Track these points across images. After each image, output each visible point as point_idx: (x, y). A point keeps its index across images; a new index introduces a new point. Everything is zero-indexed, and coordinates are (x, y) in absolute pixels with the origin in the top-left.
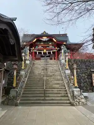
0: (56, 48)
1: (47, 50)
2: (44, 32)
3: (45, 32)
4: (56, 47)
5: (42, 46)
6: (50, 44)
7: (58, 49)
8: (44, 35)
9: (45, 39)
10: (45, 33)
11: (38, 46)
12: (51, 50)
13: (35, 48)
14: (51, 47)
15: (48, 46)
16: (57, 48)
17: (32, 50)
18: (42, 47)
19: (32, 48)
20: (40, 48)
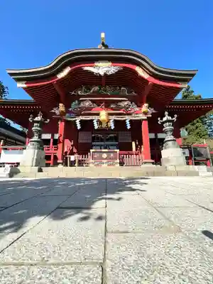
4: (146, 105)
15: (116, 102)
19: (58, 106)
20: (85, 107)
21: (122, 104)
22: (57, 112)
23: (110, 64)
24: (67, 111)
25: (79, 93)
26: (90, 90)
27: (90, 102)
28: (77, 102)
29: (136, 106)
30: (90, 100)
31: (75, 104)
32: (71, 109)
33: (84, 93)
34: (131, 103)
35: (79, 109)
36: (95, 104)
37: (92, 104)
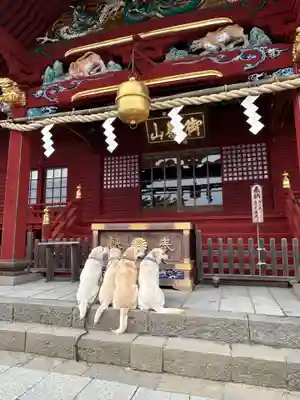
18: (114, 67)
20: (80, 78)
24: (32, 101)
25: (64, 33)
26: (96, 16)
28: (57, 64)
29: (265, 38)
30: (97, 51)
31: (51, 74)
32: (39, 93)
33: (77, 31)
34: (247, 31)
35: (62, 89)
36: (111, 63)
37: (102, 62)
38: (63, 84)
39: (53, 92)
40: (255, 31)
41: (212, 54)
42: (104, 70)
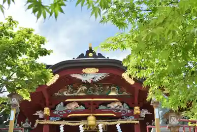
0: (137, 110)
1: (98, 118)
2: (88, 52)
3: (91, 51)
4: (137, 108)
5: (80, 103)
6: (112, 94)
7: (143, 115)
8: (90, 59)
9: (91, 74)
10: (91, 55)
11: (65, 104)
12: (116, 118)
13: (52, 110)
14: (116, 105)
15: (105, 104)
16: (141, 109)
17: (42, 119)
18: (82, 108)
19: (43, 110)
20: (71, 110)
21: (112, 106)
22: (41, 116)
23: (97, 70)
24: (52, 115)
25: (65, 94)
26: (77, 90)
27: (77, 104)
28: (62, 103)
29: (127, 107)
30: (77, 102)
31: (60, 106)
32: (55, 112)
33: (70, 94)
34: (123, 104)
35: (65, 112)
36: (81, 106)
37: (78, 106)
38: (65, 111)
39: (61, 113)
40: (125, 104)
41: (113, 109)
42: (79, 108)
